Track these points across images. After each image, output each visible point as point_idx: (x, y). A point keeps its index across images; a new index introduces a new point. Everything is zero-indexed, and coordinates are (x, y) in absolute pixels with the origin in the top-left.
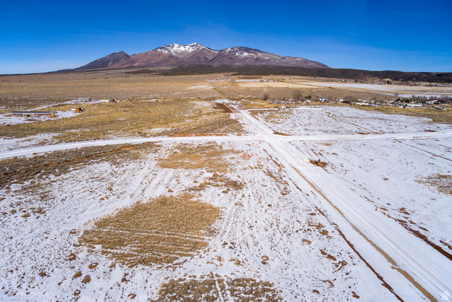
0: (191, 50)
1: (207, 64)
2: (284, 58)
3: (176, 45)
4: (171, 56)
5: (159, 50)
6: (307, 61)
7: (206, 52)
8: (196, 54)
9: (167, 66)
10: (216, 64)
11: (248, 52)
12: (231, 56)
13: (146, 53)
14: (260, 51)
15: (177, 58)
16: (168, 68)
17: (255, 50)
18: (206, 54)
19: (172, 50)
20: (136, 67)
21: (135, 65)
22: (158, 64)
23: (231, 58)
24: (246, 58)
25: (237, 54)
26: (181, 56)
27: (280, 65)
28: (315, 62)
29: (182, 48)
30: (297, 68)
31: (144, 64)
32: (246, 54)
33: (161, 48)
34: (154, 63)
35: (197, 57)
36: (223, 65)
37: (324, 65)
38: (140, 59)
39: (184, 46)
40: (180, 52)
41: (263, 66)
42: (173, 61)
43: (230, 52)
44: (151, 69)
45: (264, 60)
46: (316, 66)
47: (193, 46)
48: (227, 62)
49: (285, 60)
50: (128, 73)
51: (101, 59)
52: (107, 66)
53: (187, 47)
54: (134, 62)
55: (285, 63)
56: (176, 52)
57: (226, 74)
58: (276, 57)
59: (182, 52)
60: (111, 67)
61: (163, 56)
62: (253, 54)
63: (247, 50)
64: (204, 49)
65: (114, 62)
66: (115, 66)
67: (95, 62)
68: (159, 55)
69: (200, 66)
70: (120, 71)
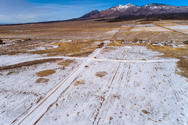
0: (127, 7)
1: (133, 14)
2: (179, 7)
3: (120, 5)
4: (117, 11)
5: (112, 8)
7: (134, 8)
8: (129, 9)
10: (137, 14)
11: (157, 6)
13: (106, 10)
14: (164, 5)
15: (119, 12)
16: (114, 17)
17: (161, 4)
18: (133, 9)
19: (118, 8)
21: (101, 16)
22: (111, 15)
23: (146, 10)
24: (155, 9)
25: (150, 8)
26: (122, 11)
27: (174, 12)
29: (123, 7)
31: (104, 16)
32: (155, 7)
33: (113, 7)
34: (109, 15)
35: (130, 11)
36: (141, 15)
38: (103, 13)
39: (124, 5)
40: (122, 8)
42: (117, 14)
43: (147, 7)
44: (106, 18)
45: (165, 10)
47: (128, 5)
48: (144, 13)
49: (179, 9)
50: (96, 21)
51: (88, 14)
52: (90, 17)
54: (100, 15)
56: (120, 9)
57: (138, 21)
58: (174, 7)
59: (123, 9)
62: (159, 7)
63: (157, 5)
64: (133, 7)
65: (93, 15)
66: (93, 17)
67: (86, 15)
68: (112, 11)
69: (129, 16)
70: (93, 20)
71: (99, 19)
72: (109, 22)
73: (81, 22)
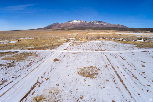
0: (79, 22)
1: (84, 26)
2: (111, 24)
3: (75, 21)
4: (73, 24)
6: (119, 25)
7: (84, 23)
8: (81, 23)
9: (71, 27)
10: (87, 27)
11: (99, 22)
12: (93, 24)
13: (65, 23)
14: (103, 22)
15: (74, 25)
16: (71, 28)
17: (101, 22)
19: (73, 22)
20: (61, 28)
21: (61, 27)
22: (68, 27)
24: (98, 24)
25: (95, 23)
26: (76, 24)
27: (109, 27)
28: (122, 26)
29: (77, 22)
30: (115, 28)
32: (98, 23)
33: (70, 22)
35: (82, 24)
36: (89, 27)
37: (126, 27)
38: (63, 25)
40: (76, 23)
41: (103, 27)
42: (73, 26)
43: (92, 22)
44: (65, 28)
45: (104, 25)
46: (123, 27)
48: (91, 26)
49: (111, 25)
50: (58, 29)
51: (51, 25)
53: (78, 21)
54: (60, 26)
55: (112, 26)
56: (74, 23)
57: (89, 30)
58: (108, 24)
59: (77, 23)
60: (53, 28)
61: (70, 24)
62: (100, 23)
63: (98, 22)
64: (84, 22)
65: (55, 26)
66: (55, 27)
67: (49, 26)
68: (69, 24)
69: (82, 27)
70: (55, 29)
71: (60, 29)
72: (68, 30)
73: (45, 30)
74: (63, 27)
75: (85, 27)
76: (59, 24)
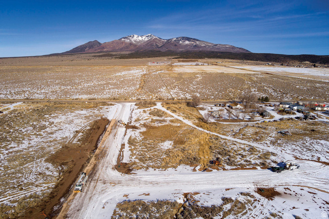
0: (147, 39)
1: (158, 49)
2: (216, 45)
3: (136, 36)
4: (131, 44)
5: (123, 39)
6: (233, 48)
7: (157, 41)
8: (150, 42)
9: (127, 51)
10: (163, 50)
11: (188, 41)
12: (176, 44)
13: (113, 41)
14: (198, 40)
15: (135, 46)
16: (127, 53)
17: (194, 39)
18: (157, 42)
19: (133, 40)
20: (104, 52)
21: (104, 50)
22: (121, 50)
23: (176, 45)
24: (187, 45)
25: (181, 42)
26: (139, 44)
27: (213, 50)
28: (240, 48)
29: (140, 38)
30: (227, 52)
31: (110, 50)
32: (187, 42)
33: (124, 38)
34: (118, 49)
35: (151, 44)
36: (169, 51)
37: (247, 51)
38: (108, 46)
39: (142, 36)
40: (138, 41)
41: (200, 52)
42: (132, 47)
43: (175, 41)
44: (114, 53)
45: (201, 47)
46: (241, 51)
47: (148, 36)
48: (172, 48)
49: (217, 47)
51: (81, 46)
52: (84, 51)
53: (144, 37)
54: (103, 48)
55: (217, 49)
56: (135, 41)
57: (170, 57)
58: (210, 45)
59: (140, 41)
60: (86, 52)
61: (126, 44)
62: (193, 43)
63: (188, 39)
64: (156, 39)
65: (90, 48)
66: (90, 51)
67: (77, 47)
68: (122, 43)
69: (151, 51)
70: (91, 55)
71: (101, 54)
72: (120, 58)
73: (70, 58)
74: (110, 52)
75: (159, 51)
76: (100, 43)
